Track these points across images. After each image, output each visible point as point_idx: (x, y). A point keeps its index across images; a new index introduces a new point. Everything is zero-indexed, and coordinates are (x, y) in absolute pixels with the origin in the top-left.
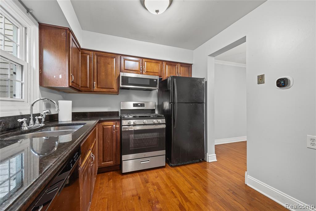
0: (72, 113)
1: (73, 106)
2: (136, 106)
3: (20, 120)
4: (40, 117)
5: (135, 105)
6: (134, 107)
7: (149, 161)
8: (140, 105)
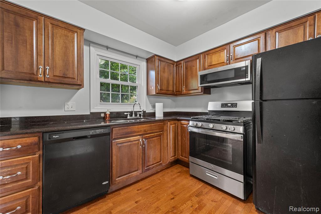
0: (163, 112)
1: (164, 107)
2: (225, 107)
3: (125, 114)
4: (141, 113)
5: (223, 105)
6: (221, 107)
7: (217, 177)
8: (230, 105)
